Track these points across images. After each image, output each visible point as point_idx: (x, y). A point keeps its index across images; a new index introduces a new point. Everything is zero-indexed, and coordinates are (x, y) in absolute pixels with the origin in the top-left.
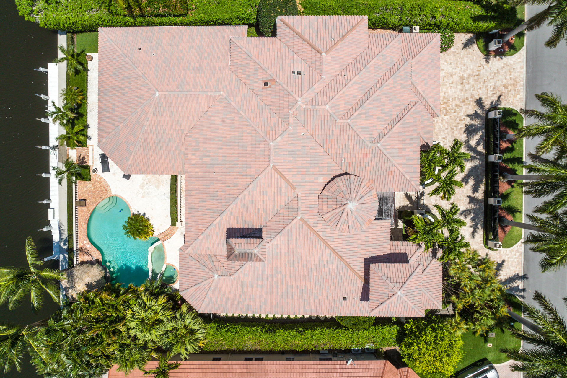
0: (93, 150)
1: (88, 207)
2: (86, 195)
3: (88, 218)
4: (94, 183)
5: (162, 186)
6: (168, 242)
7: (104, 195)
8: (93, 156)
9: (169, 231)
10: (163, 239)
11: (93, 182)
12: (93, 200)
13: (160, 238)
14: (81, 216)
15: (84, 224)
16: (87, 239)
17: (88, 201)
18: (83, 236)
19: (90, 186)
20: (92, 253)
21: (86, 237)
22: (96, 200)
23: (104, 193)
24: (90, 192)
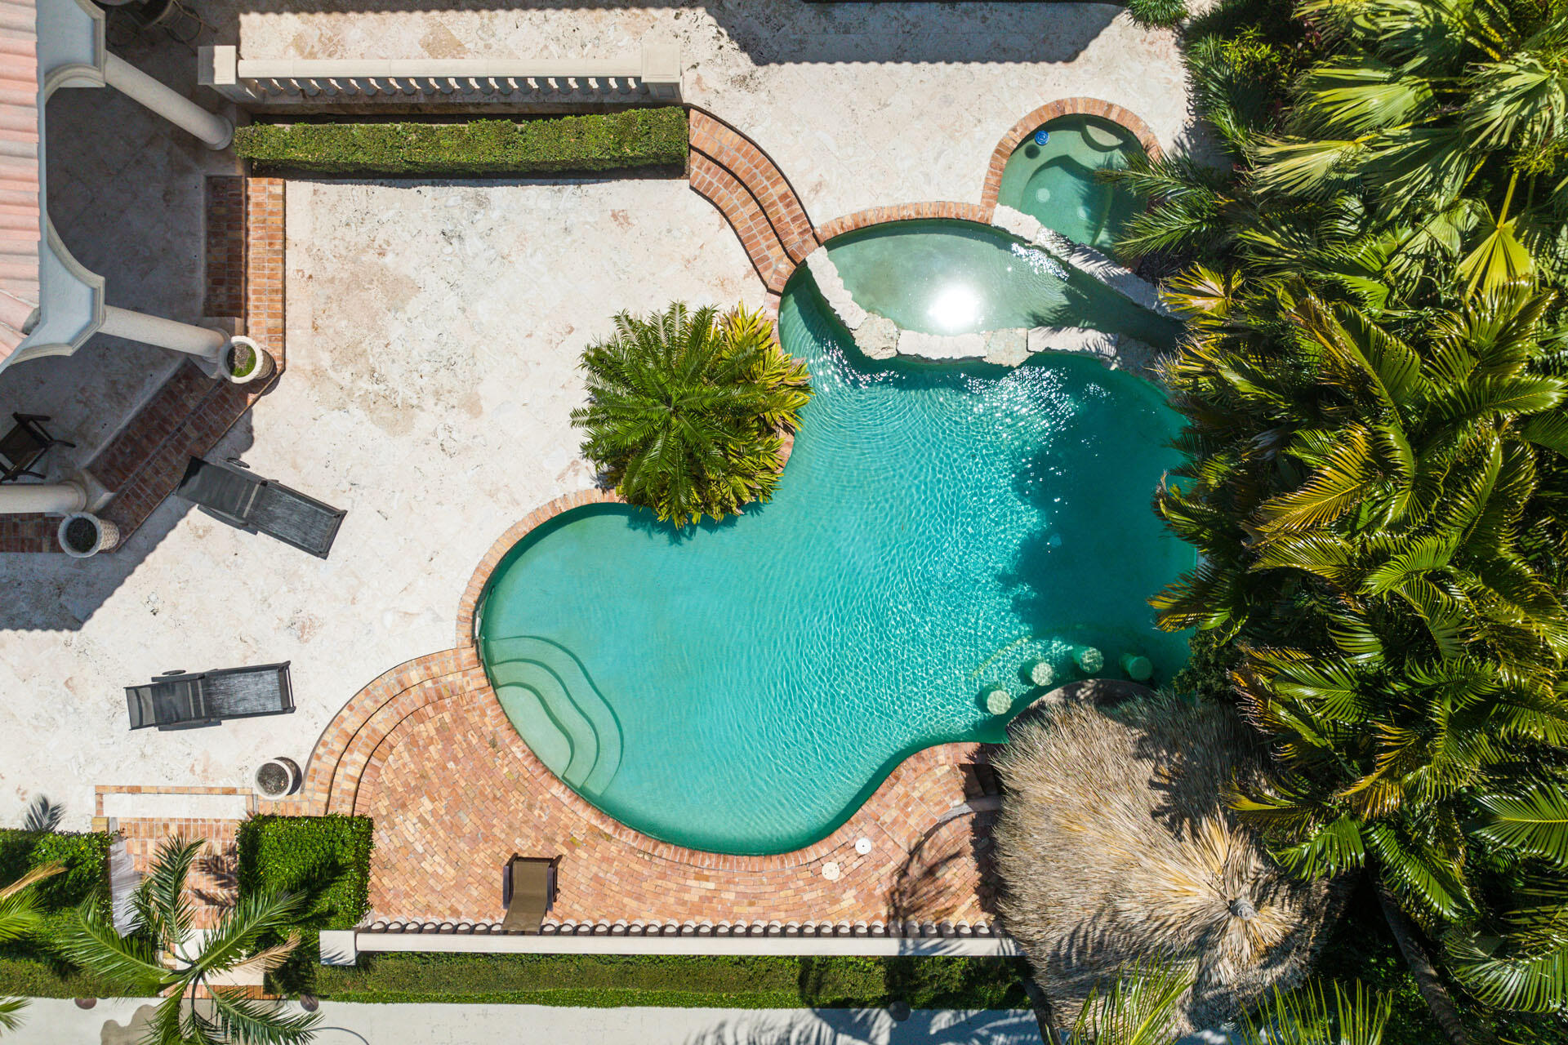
0: (135, 790)
1: (571, 844)
2: (479, 857)
3: (648, 845)
4: (392, 791)
5: (389, 259)
6: (817, 188)
7: (474, 718)
8: (180, 791)
9: (734, 197)
10: (794, 239)
11: (383, 805)
12: (516, 800)
13: (786, 268)
14: (639, 898)
15: (700, 877)
16: (811, 853)
17: (525, 846)
18: (783, 886)
19: (409, 827)
20: (917, 823)
21: (791, 862)
22: (516, 784)
23: (459, 720)
24: (454, 828)
